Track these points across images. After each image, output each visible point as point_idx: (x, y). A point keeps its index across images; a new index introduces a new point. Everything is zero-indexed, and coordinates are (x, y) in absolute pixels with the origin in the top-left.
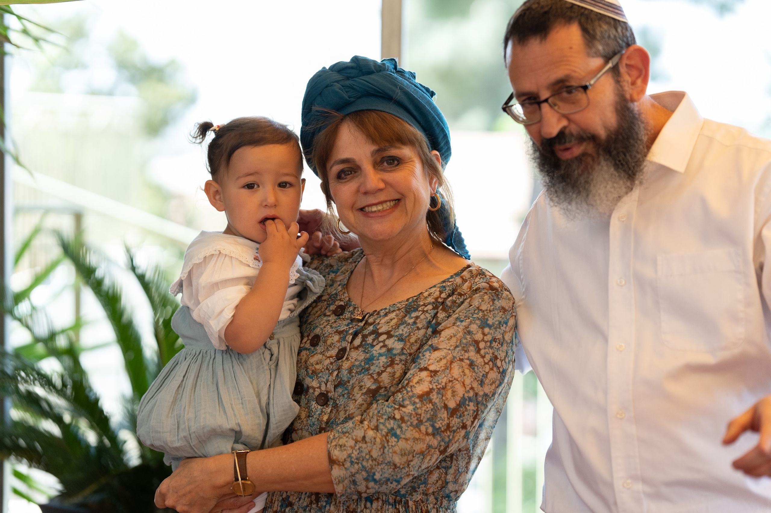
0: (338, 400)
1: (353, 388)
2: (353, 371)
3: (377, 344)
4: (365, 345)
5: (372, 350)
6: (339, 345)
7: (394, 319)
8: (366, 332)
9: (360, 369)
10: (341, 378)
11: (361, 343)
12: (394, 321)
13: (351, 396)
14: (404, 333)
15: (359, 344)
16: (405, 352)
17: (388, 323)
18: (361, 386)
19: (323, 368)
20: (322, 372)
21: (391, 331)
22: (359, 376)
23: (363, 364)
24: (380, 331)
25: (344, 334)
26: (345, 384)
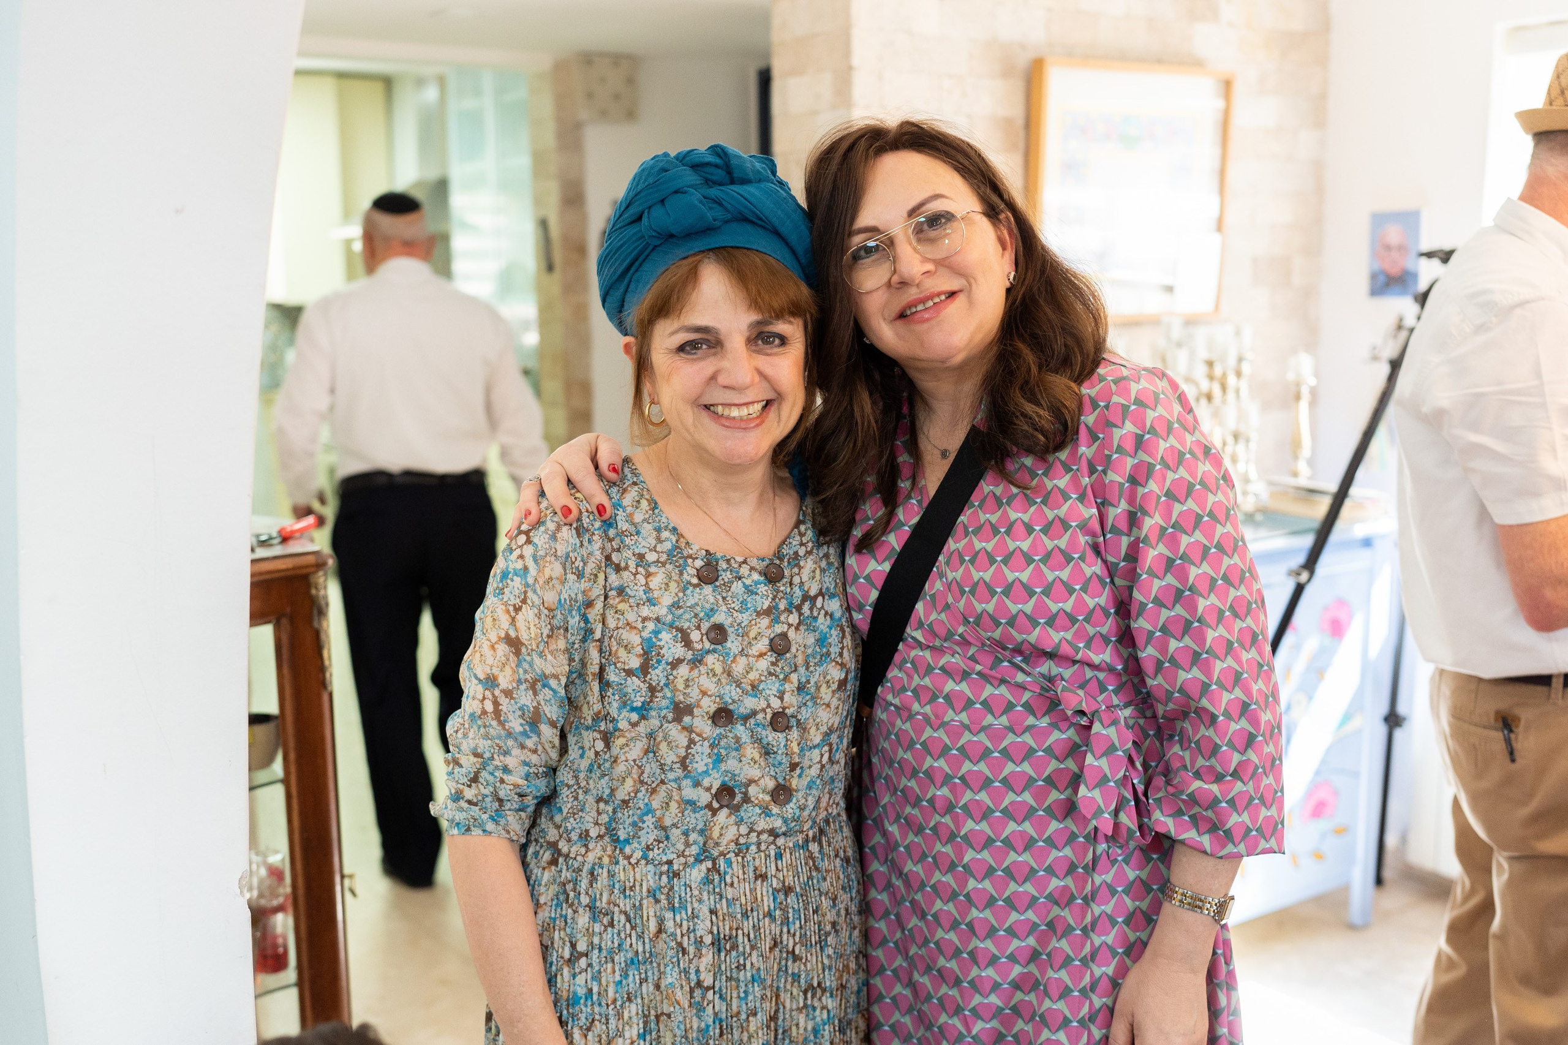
1: (818, 688)
2: (811, 664)
4: (804, 620)
5: (816, 624)
6: (770, 632)
9: (819, 657)
13: (818, 701)
18: (828, 682)
19: (761, 675)
20: (762, 681)
22: (822, 668)
23: (818, 649)
25: (774, 614)
26: (805, 687)
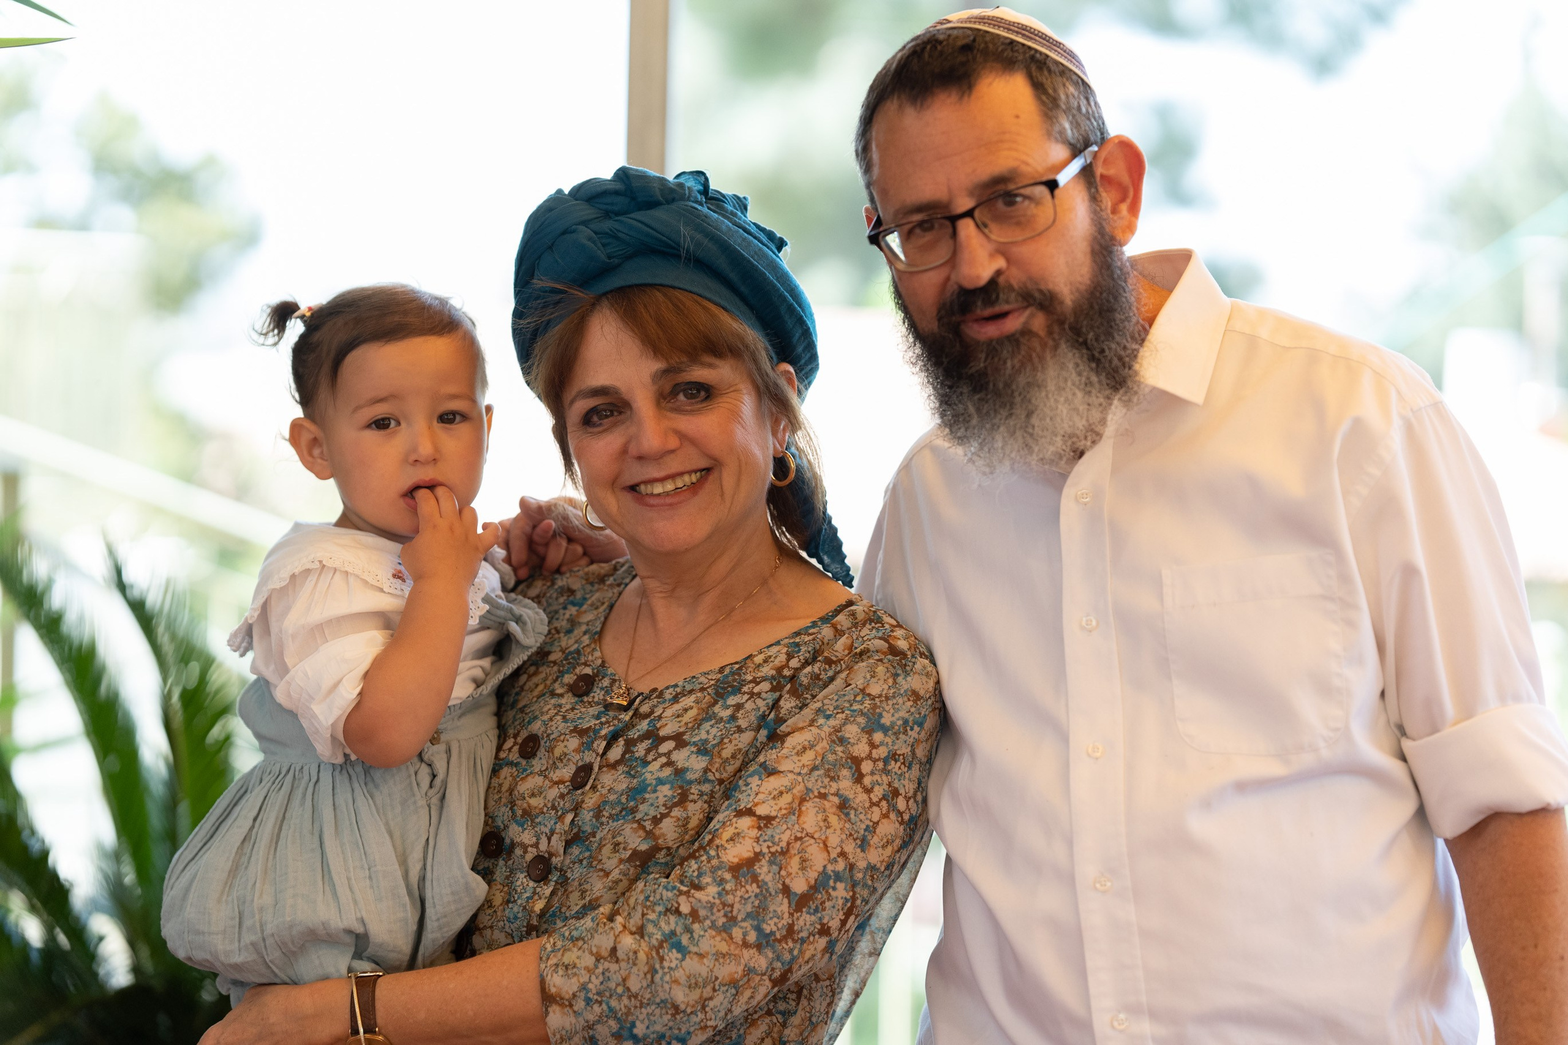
0: (569, 870)
1: (600, 847)
2: (604, 813)
3: (655, 760)
4: (630, 760)
5: (644, 771)
6: (578, 757)
7: (691, 708)
8: (633, 734)
9: (618, 809)
10: (580, 827)
11: (623, 755)
12: (692, 713)
13: (595, 863)
14: (711, 737)
15: (619, 757)
16: (710, 776)
17: (678, 716)
18: (618, 844)
19: (546, 805)
20: (543, 813)
21: (683, 734)
22: (615, 823)
23: (624, 800)
24: (662, 733)
25: (590, 737)
26: (588, 839)
